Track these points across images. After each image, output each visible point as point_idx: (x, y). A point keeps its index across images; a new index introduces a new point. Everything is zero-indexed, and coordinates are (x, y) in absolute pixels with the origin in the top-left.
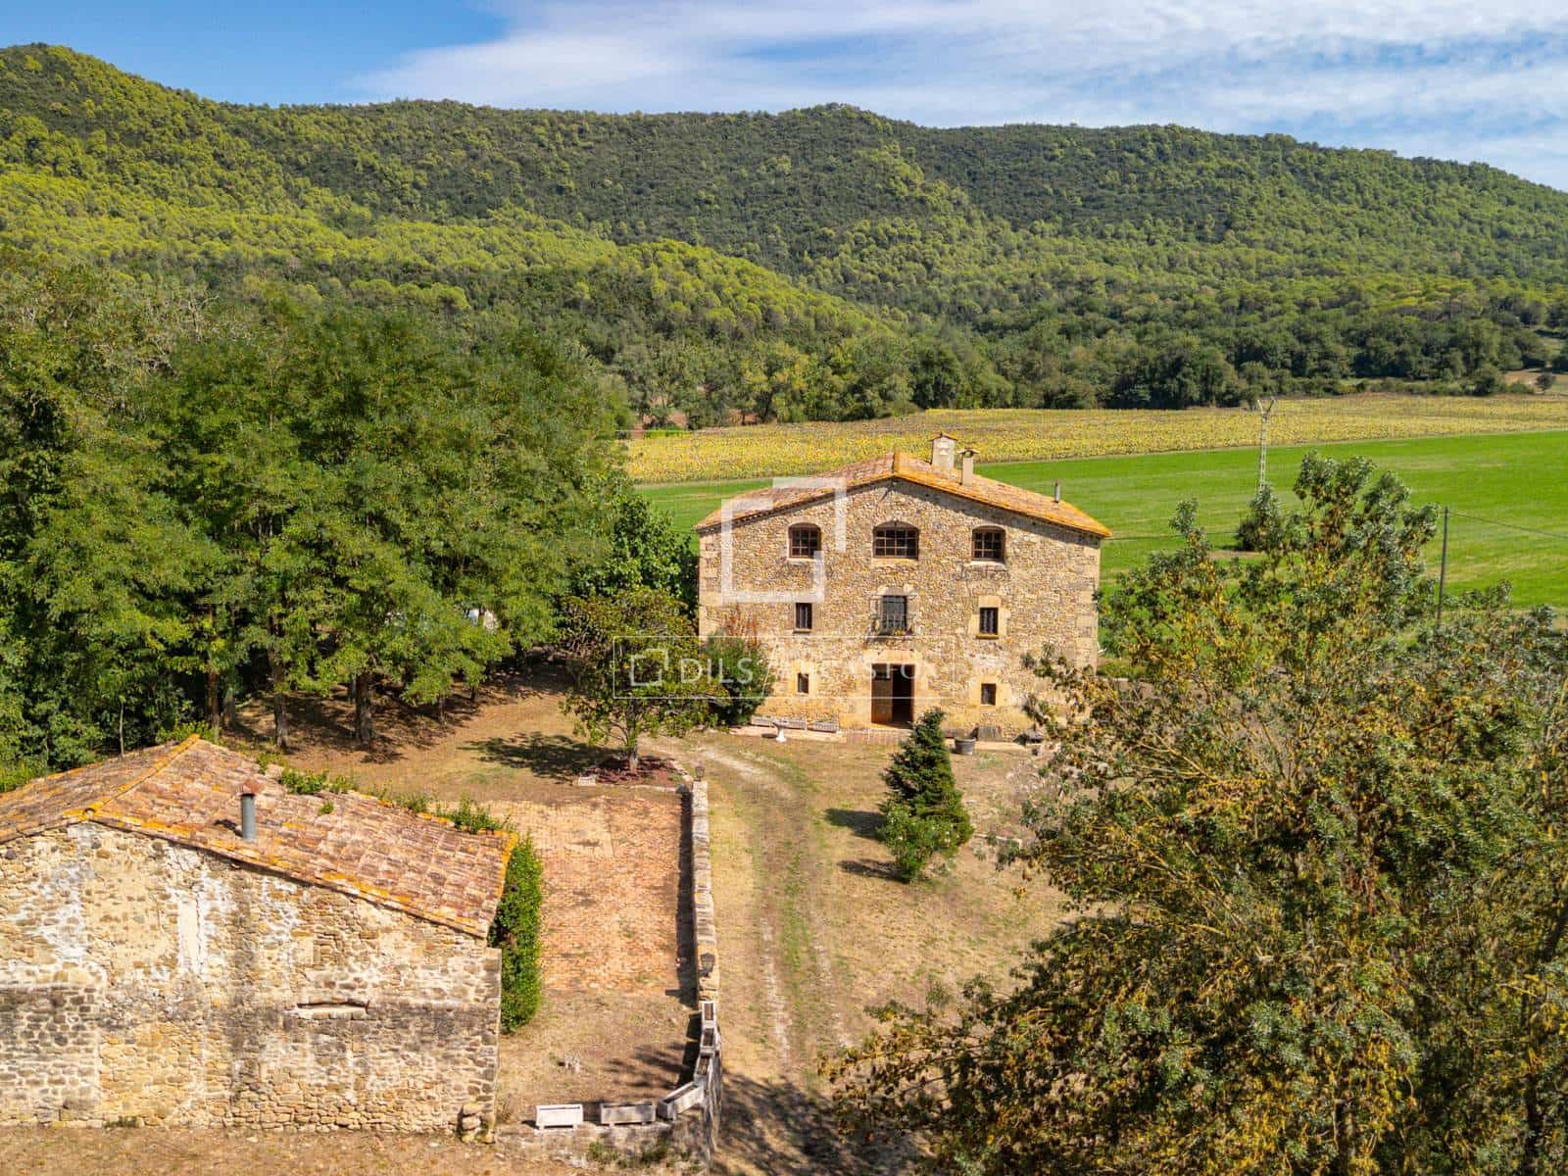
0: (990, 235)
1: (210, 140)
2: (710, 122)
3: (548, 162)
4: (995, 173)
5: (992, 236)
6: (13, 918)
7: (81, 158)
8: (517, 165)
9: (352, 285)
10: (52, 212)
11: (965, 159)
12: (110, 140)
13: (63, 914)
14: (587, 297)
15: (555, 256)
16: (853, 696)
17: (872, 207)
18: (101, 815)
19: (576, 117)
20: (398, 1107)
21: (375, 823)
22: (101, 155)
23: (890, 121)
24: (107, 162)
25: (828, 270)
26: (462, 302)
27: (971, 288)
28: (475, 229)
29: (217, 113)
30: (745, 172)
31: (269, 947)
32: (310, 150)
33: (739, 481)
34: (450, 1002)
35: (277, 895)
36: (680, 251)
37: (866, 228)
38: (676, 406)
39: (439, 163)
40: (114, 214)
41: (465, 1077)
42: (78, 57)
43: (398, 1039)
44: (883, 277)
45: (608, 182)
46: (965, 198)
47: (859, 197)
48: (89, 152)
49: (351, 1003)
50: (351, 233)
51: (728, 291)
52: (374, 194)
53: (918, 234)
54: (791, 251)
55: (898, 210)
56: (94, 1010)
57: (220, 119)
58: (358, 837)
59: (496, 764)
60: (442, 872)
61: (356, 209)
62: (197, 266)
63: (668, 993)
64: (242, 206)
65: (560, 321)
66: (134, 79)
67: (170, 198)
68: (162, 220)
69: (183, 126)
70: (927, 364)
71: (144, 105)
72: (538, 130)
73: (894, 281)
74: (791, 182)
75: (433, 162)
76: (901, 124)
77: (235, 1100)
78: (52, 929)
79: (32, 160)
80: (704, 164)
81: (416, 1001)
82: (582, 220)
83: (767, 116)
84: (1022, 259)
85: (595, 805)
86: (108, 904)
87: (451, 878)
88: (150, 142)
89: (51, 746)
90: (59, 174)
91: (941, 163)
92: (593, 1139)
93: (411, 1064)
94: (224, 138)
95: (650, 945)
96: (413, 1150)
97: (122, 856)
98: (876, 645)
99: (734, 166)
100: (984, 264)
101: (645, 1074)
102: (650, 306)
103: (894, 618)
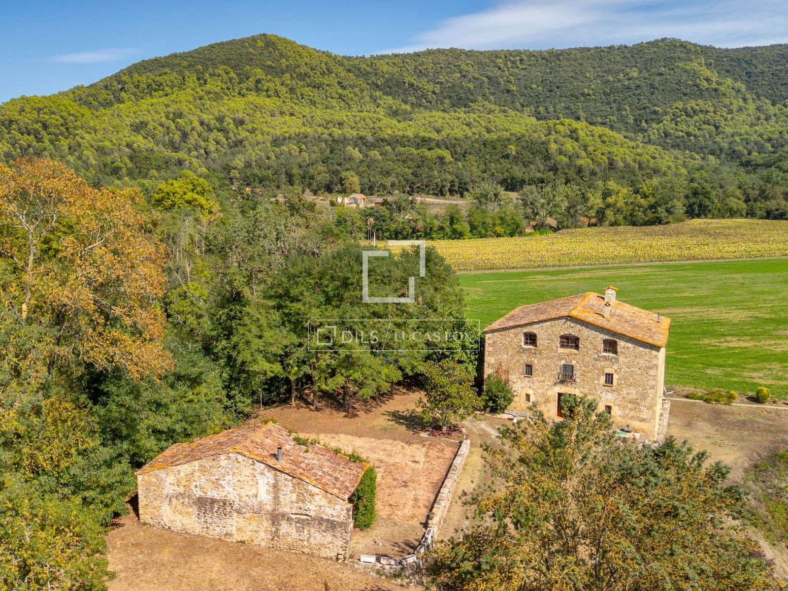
0: (757, 109)
1: (337, 75)
2: (592, 52)
3: (502, 77)
4: (763, 73)
5: (758, 109)
6: (214, 478)
7: (279, 88)
8: (486, 80)
9: (396, 149)
10: (264, 115)
11: (745, 65)
12: (292, 78)
13: (227, 478)
14: (514, 153)
15: (502, 127)
16: (549, 405)
17: (685, 95)
18: (238, 450)
19: (519, 53)
20: (319, 549)
21: (322, 457)
22: (287, 86)
23: (699, 46)
24: (290, 89)
25: (655, 131)
26: (448, 157)
27: (742, 140)
28: (463, 115)
29: (340, 62)
30: (611, 78)
31: (284, 495)
32: (383, 77)
33: (565, 268)
34: (335, 519)
35: (286, 480)
36: (569, 125)
37: (681, 107)
38: (550, 216)
39: (446, 81)
40: (292, 115)
41: (340, 543)
42: (279, 39)
43: (320, 528)
44: (689, 134)
45: (534, 86)
46: (743, 88)
47: (677, 89)
48: (282, 84)
49: (306, 515)
50: (400, 119)
51: (591, 149)
52: (413, 98)
53: (711, 109)
54: (635, 120)
55: (701, 96)
56: (235, 507)
57: (341, 64)
58: (315, 462)
59: (393, 423)
60: (339, 476)
61: (404, 106)
62: (326, 141)
63: (420, 523)
64: (350, 107)
65: (499, 166)
66: (304, 47)
67: (317, 105)
68: (312, 117)
69: (325, 69)
70: (695, 194)
71: (307, 60)
72: (499, 61)
73: (695, 136)
74: (638, 82)
75: (444, 80)
76: (706, 47)
77: (272, 539)
78: (224, 482)
79: (258, 90)
80: (588, 75)
81: (325, 517)
82: (519, 107)
83: (626, 47)
84: (777, 122)
85: (424, 445)
86: (239, 477)
87: (341, 479)
88: (309, 78)
89: (236, 406)
90: (269, 96)
91: (729, 68)
92: (378, 568)
93: (323, 536)
94: (343, 74)
95: (421, 505)
96: (322, 563)
97: (244, 463)
98: (560, 385)
99: (605, 74)
100: (752, 125)
101: (404, 549)
102: (547, 157)
103: (567, 374)
